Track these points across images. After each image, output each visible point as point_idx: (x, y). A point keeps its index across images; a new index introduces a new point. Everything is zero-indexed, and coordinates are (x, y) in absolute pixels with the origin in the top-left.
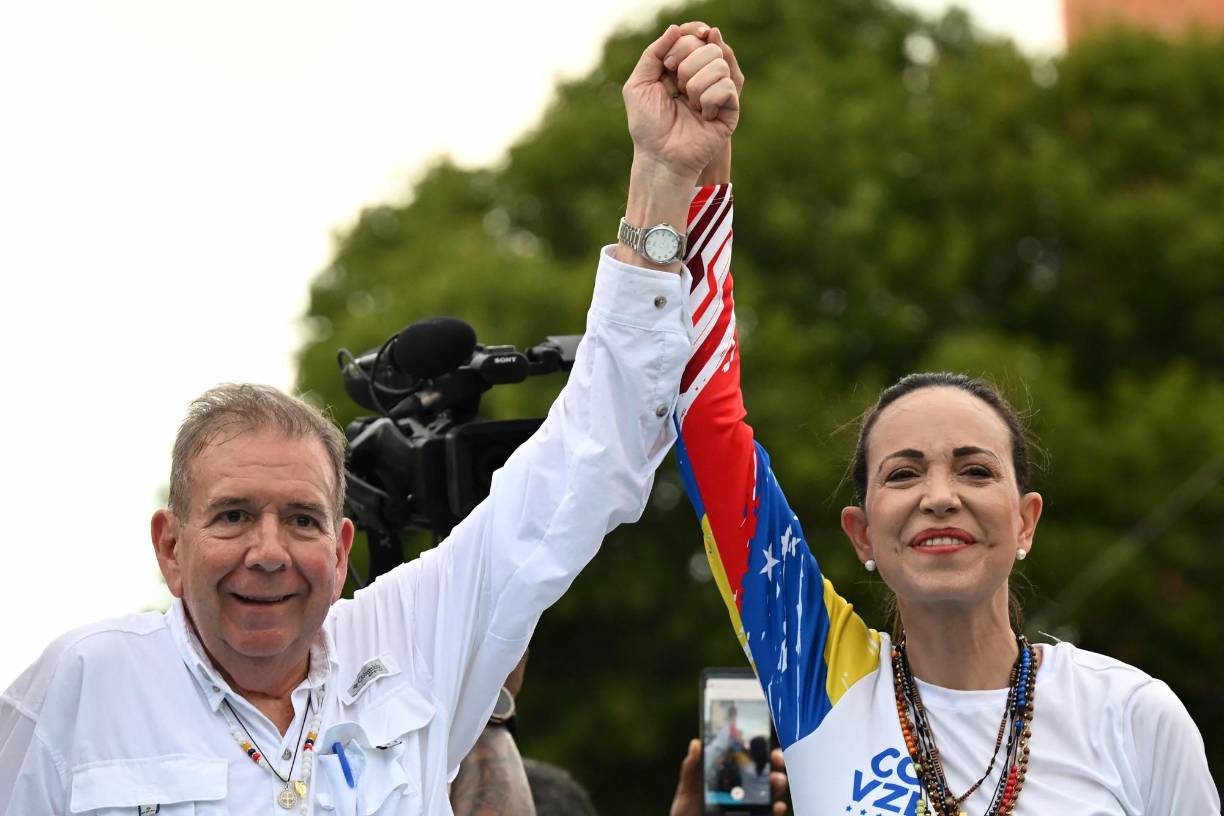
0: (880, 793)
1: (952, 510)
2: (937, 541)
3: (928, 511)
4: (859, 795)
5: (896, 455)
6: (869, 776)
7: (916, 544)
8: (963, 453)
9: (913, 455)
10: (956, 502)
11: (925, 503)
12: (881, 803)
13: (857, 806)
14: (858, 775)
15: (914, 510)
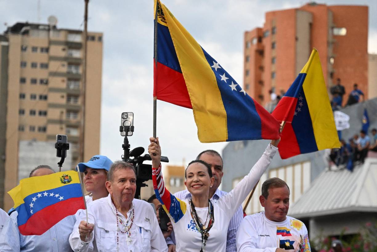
0: (191, 227)
1: (198, 181)
2: (196, 186)
3: (194, 182)
4: (189, 227)
5: (189, 173)
6: (190, 224)
7: (192, 187)
8: (199, 172)
9: (192, 173)
10: (198, 180)
11: (194, 181)
12: (192, 228)
13: (189, 229)
14: (189, 225)
15: (192, 182)
